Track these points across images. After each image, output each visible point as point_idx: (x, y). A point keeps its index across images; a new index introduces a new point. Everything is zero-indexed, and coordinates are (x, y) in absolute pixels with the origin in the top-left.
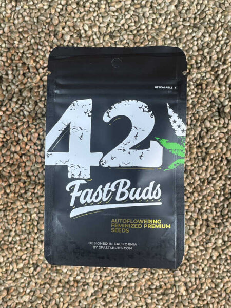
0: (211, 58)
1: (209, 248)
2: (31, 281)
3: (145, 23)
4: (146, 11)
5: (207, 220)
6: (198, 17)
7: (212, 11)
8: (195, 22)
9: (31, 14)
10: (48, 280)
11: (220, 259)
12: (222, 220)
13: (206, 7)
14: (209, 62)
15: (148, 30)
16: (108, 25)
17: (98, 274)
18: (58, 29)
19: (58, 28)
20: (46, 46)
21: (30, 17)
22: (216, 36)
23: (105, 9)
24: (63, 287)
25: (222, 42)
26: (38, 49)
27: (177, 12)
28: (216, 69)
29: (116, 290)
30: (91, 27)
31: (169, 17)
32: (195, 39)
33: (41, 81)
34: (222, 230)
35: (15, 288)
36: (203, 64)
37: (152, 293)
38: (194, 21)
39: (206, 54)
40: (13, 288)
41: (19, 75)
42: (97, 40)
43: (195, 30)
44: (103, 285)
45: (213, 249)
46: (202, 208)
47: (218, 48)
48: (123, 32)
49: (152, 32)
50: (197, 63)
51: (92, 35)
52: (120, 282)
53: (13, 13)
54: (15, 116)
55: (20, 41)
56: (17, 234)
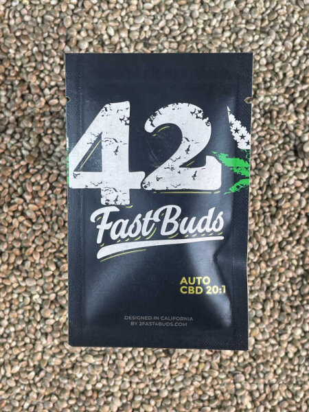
0: (285, 75)
1: (283, 341)
2: (31, 391)
3: (193, 26)
4: (195, 10)
5: (280, 302)
6: (267, 18)
7: (287, 10)
8: (263, 25)
9: (33, 11)
10: (55, 389)
11: (299, 357)
12: (301, 302)
13: (277, 5)
14: (282, 81)
15: (197, 36)
16: (142, 28)
17: (127, 380)
18: (71, 33)
19: (72, 31)
20: (54, 57)
21: (32, 16)
22: (291, 44)
23: (137, 5)
24: (77, 399)
25: (300, 53)
26: (43, 61)
27: (238, 10)
28: (293, 90)
29: (153, 402)
30: (117, 31)
31: (227, 18)
32: (263, 48)
33: (47, 106)
34: (301, 316)
35: (8, 402)
36: (274, 83)
37: (204, 406)
38: (262, 23)
39: (277, 70)
40: (5, 401)
41: (16, 97)
42: (126, 49)
43: (263, 36)
44: (135, 395)
45: (289, 342)
46: (272, 285)
47: (295, 61)
48: (163, 38)
49: (203, 38)
50: (265, 82)
51: (119, 42)
52: (158, 391)
53: (8, 11)
54: (10, 156)
55: (18, 50)
56: (10, 324)
